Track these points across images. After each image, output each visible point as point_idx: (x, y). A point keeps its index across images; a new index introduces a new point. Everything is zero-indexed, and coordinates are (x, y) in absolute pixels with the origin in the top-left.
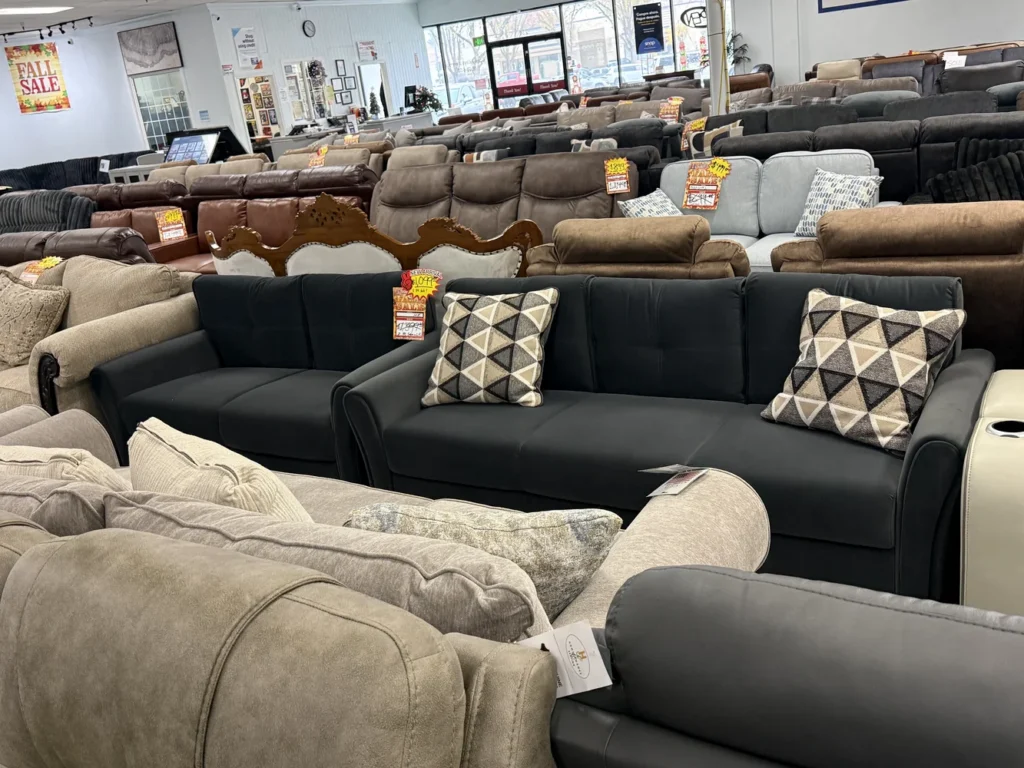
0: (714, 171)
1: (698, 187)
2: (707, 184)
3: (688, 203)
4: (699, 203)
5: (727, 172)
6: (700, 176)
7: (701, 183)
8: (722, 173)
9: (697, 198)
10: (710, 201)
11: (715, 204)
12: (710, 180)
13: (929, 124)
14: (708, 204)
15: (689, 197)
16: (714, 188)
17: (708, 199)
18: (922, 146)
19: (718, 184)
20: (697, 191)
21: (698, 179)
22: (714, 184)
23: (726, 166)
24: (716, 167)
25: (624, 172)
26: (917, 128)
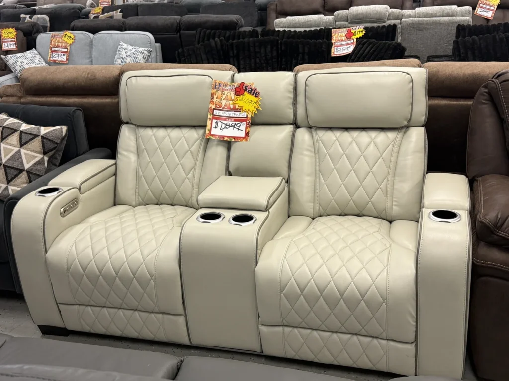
0: (65, 39)
1: (57, 49)
2: (62, 47)
3: (51, 59)
4: (57, 58)
5: (73, 41)
6: (58, 42)
7: (58, 46)
8: (70, 41)
9: (56, 56)
10: (64, 58)
11: (67, 59)
12: (63, 45)
13: (184, 19)
14: (62, 59)
15: (52, 54)
16: (66, 50)
17: (62, 56)
18: (182, 32)
19: (68, 47)
20: (56, 51)
21: (57, 44)
22: (65, 47)
23: (72, 37)
24: (67, 37)
25: (14, 37)
26: (178, 21)
